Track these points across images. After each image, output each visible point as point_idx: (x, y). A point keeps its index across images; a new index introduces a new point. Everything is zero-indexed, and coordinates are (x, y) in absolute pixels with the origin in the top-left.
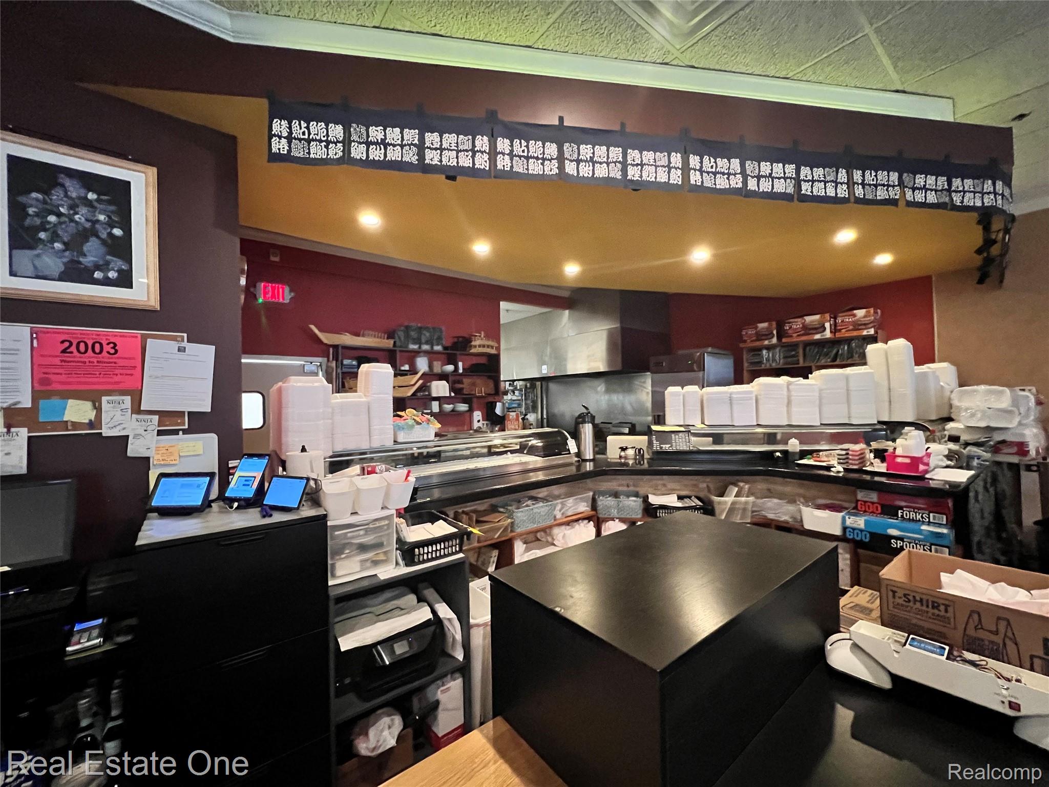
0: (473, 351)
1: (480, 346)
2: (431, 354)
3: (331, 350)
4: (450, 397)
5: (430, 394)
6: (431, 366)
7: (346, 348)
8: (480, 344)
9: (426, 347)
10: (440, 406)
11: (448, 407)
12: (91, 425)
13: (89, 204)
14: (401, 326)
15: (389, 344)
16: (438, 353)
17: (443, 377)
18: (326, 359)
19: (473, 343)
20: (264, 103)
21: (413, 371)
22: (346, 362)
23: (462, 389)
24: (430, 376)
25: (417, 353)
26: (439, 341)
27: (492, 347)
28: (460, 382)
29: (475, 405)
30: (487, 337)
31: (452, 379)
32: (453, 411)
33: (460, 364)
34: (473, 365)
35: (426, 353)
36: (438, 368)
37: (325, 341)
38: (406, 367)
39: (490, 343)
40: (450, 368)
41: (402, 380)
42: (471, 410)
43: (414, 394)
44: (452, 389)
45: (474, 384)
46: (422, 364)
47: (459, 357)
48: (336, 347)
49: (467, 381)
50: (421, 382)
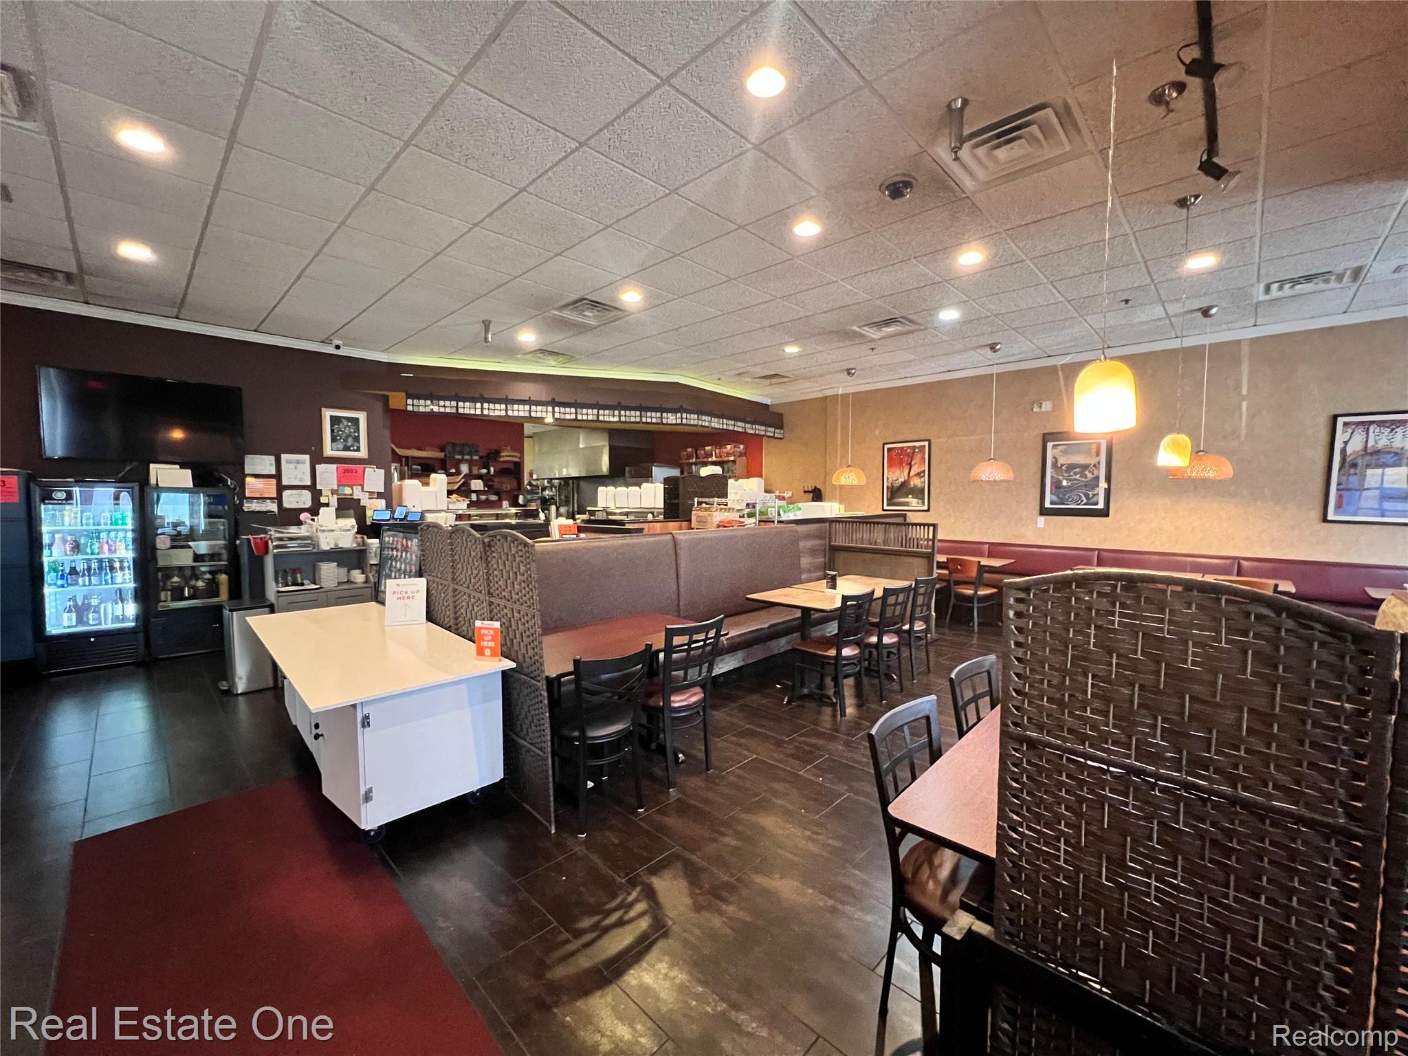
0: (502, 459)
1: (507, 456)
2: (471, 463)
3: (404, 459)
4: (484, 491)
5: (470, 489)
6: (470, 469)
7: (413, 458)
8: (507, 455)
9: (467, 457)
10: (477, 496)
11: (483, 497)
12: (351, 495)
13: (349, 427)
14: (450, 443)
15: (441, 455)
16: (476, 460)
17: (479, 477)
18: (399, 465)
19: (502, 454)
20: (403, 394)
21: (458, 473)
22: (414, 467)
23: (493, 486)
24: (470, 476)
25: (460, 461)
26: (476, 452)
27: (516, 457)
28: (491, 480)
29: (503, 497)
30: (513, 449)
31: (485, 478)
32: (487, 499)
33: (492, 469)
34: (503, 469)
35: (467, 461)
36: (475, 471)
37: (400, 453)
38: (453, 471)
39: (516, 454)
40: (484, 471)
41: (452, 479)
42: (500, 500)
43: (459, 488)
44: (485, 485)
45: (501, 482)
46: (465, 469)
47: (490, 463)
48: (407, 458)
49: (496, 480)
50: (463, 480)
